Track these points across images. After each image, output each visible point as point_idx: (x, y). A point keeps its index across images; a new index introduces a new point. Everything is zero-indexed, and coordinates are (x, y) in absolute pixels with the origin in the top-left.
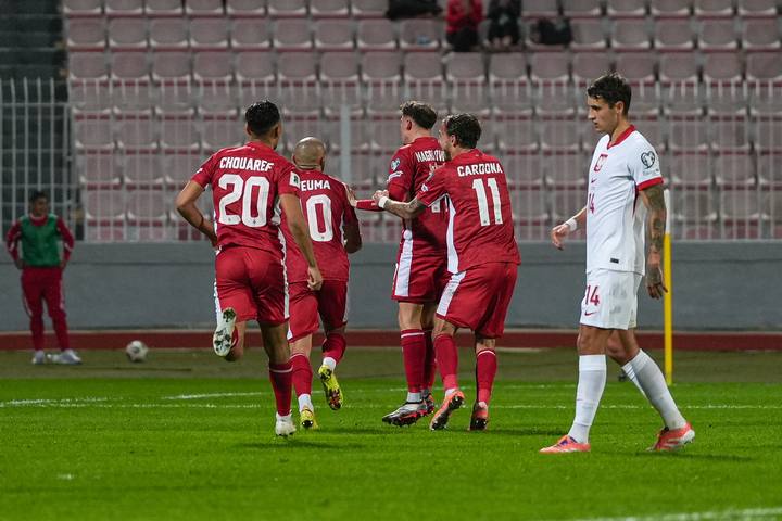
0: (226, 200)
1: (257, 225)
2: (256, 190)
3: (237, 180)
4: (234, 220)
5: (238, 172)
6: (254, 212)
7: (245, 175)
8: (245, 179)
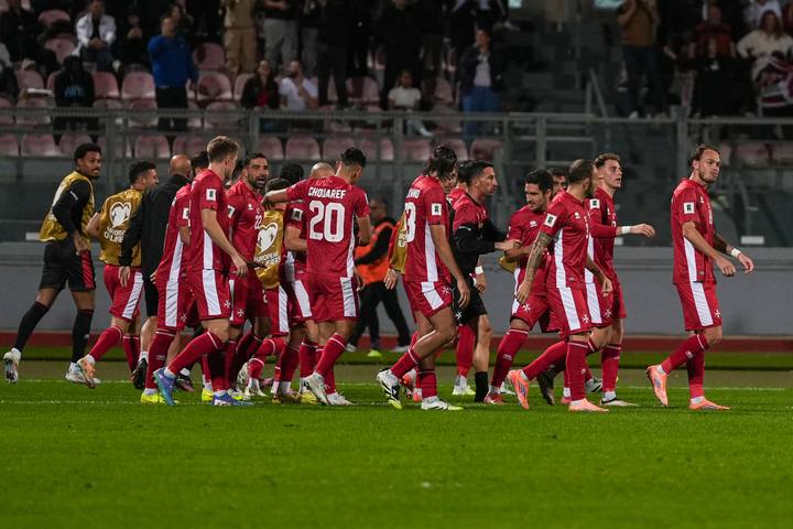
0: (315, 221)
1: (335, 240)
2: (334, 214)
3: (319, 205)
4: (319, 236)
5: (321, 199)
6: (333, 231)
7: (326, 201)
8: (325, 205)
